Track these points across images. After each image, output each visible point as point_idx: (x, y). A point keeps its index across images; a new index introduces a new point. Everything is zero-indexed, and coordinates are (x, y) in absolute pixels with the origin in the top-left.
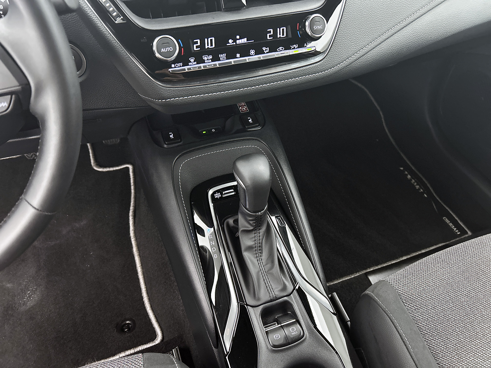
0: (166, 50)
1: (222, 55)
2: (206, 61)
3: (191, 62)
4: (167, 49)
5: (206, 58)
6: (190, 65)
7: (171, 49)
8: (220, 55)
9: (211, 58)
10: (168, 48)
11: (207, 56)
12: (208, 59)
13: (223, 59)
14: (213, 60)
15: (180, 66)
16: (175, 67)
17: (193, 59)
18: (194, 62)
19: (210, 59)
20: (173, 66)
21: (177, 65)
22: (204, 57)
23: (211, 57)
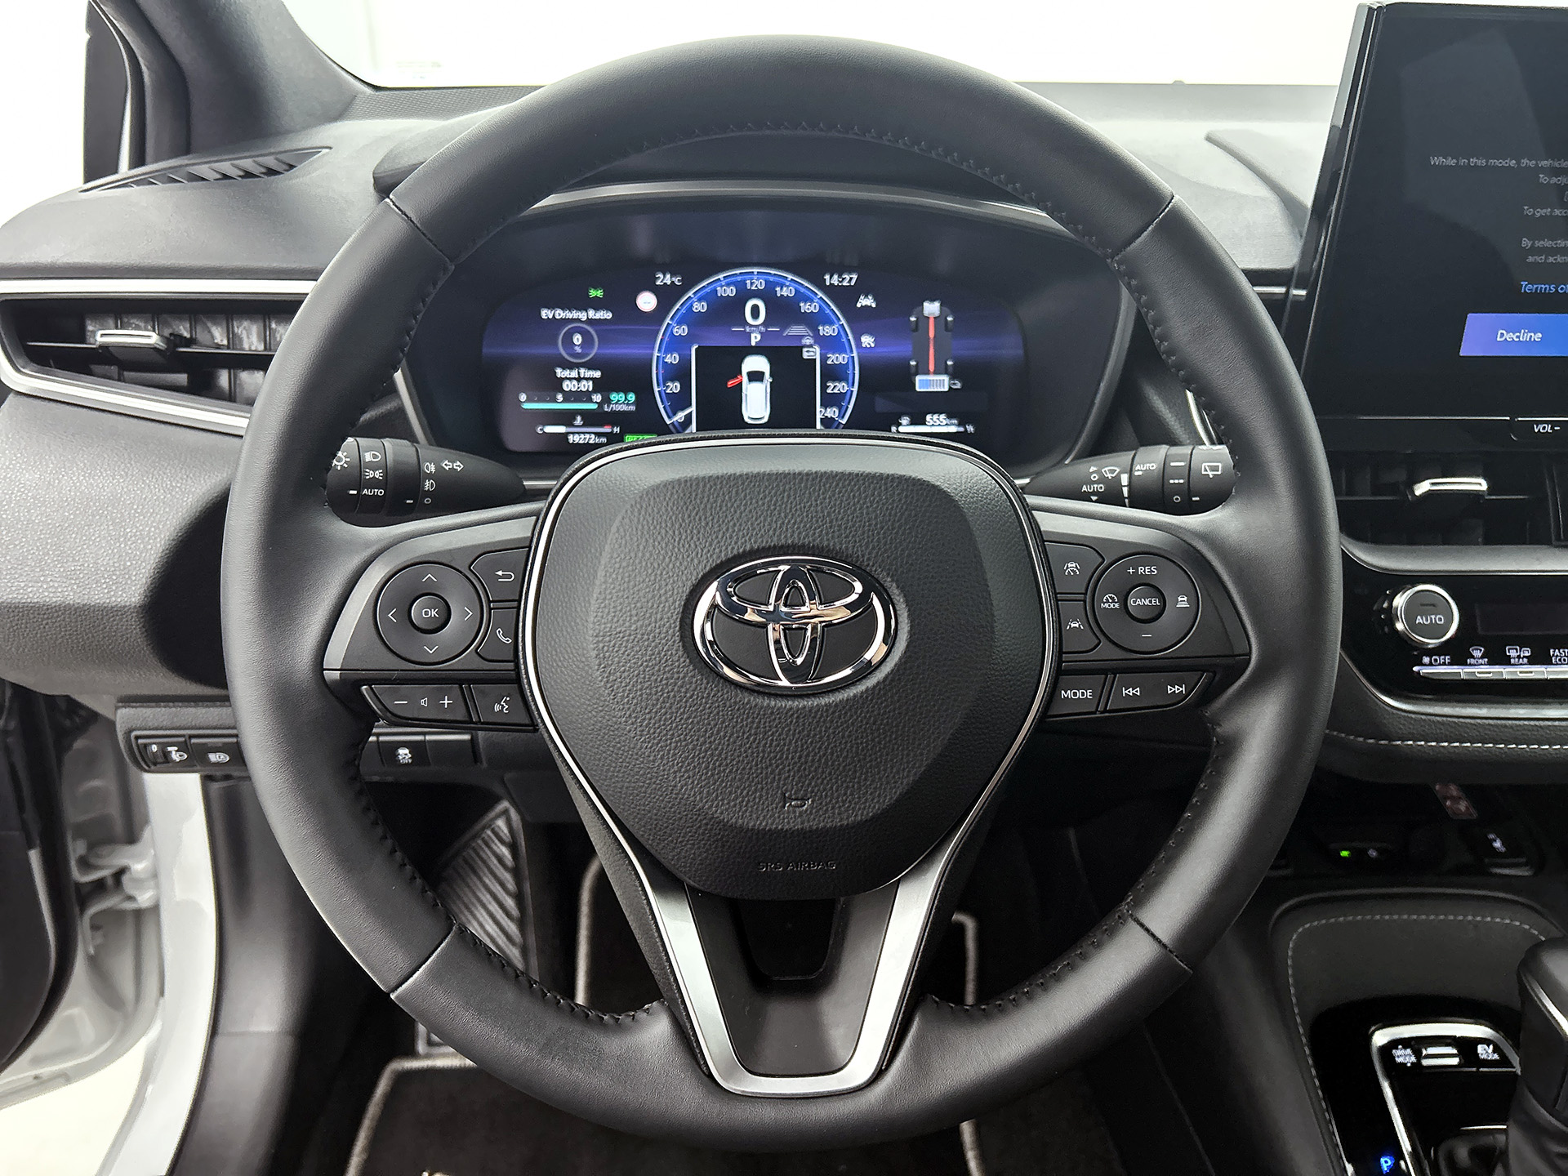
0: (1427, 621)
1: (1557, 650)
2: (1512, 661)
3: (1473, 657)
4: (1431, 619)
5: (1513, 653)
6: (1470, 665)
7: (1440, 619)
8: (1551, 651)
9: (1527, 654)
10: (1433, 617)
11: (1516, 649)
12: (1519, 657)
13: (1560, 660)
14: (1532, 661)
15: (1444, 664)
16: (1431, 664)
17: (1481, 650)
18: (1482, 657)
19: (1524, 657)
20: (1426, 660)
21: (1436, 660)
22: (1509, 650)
23: (1527, 652)
